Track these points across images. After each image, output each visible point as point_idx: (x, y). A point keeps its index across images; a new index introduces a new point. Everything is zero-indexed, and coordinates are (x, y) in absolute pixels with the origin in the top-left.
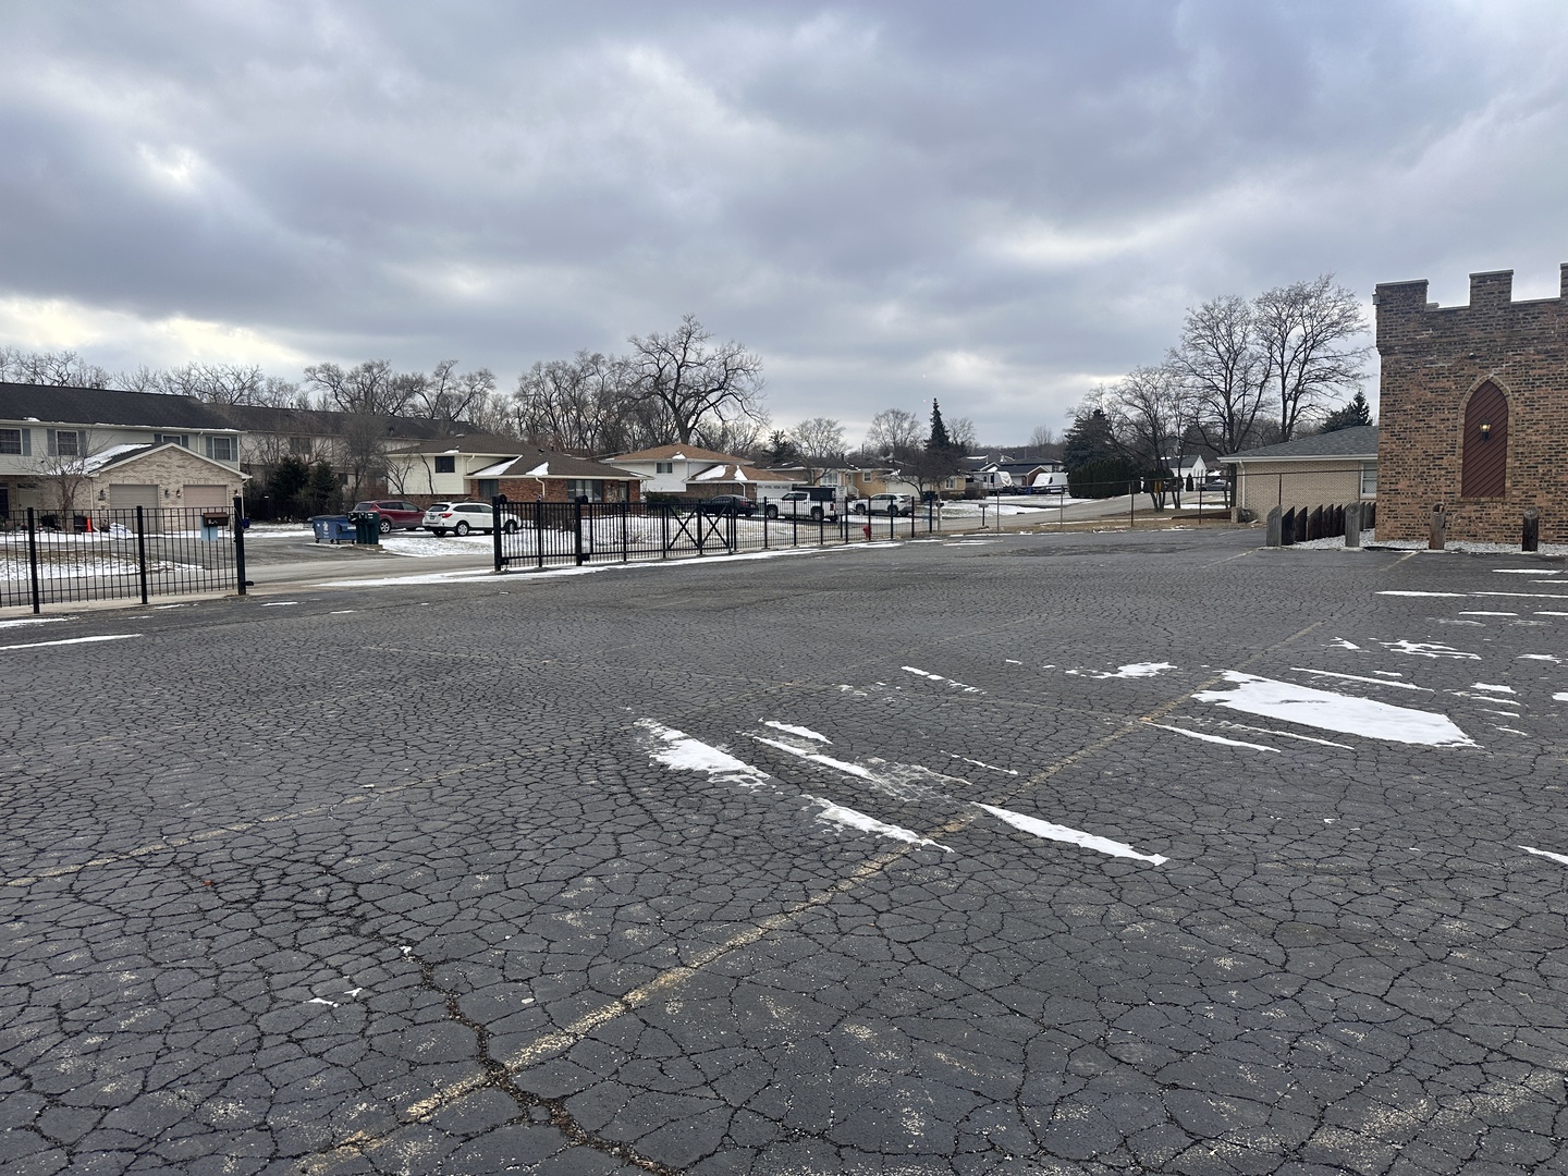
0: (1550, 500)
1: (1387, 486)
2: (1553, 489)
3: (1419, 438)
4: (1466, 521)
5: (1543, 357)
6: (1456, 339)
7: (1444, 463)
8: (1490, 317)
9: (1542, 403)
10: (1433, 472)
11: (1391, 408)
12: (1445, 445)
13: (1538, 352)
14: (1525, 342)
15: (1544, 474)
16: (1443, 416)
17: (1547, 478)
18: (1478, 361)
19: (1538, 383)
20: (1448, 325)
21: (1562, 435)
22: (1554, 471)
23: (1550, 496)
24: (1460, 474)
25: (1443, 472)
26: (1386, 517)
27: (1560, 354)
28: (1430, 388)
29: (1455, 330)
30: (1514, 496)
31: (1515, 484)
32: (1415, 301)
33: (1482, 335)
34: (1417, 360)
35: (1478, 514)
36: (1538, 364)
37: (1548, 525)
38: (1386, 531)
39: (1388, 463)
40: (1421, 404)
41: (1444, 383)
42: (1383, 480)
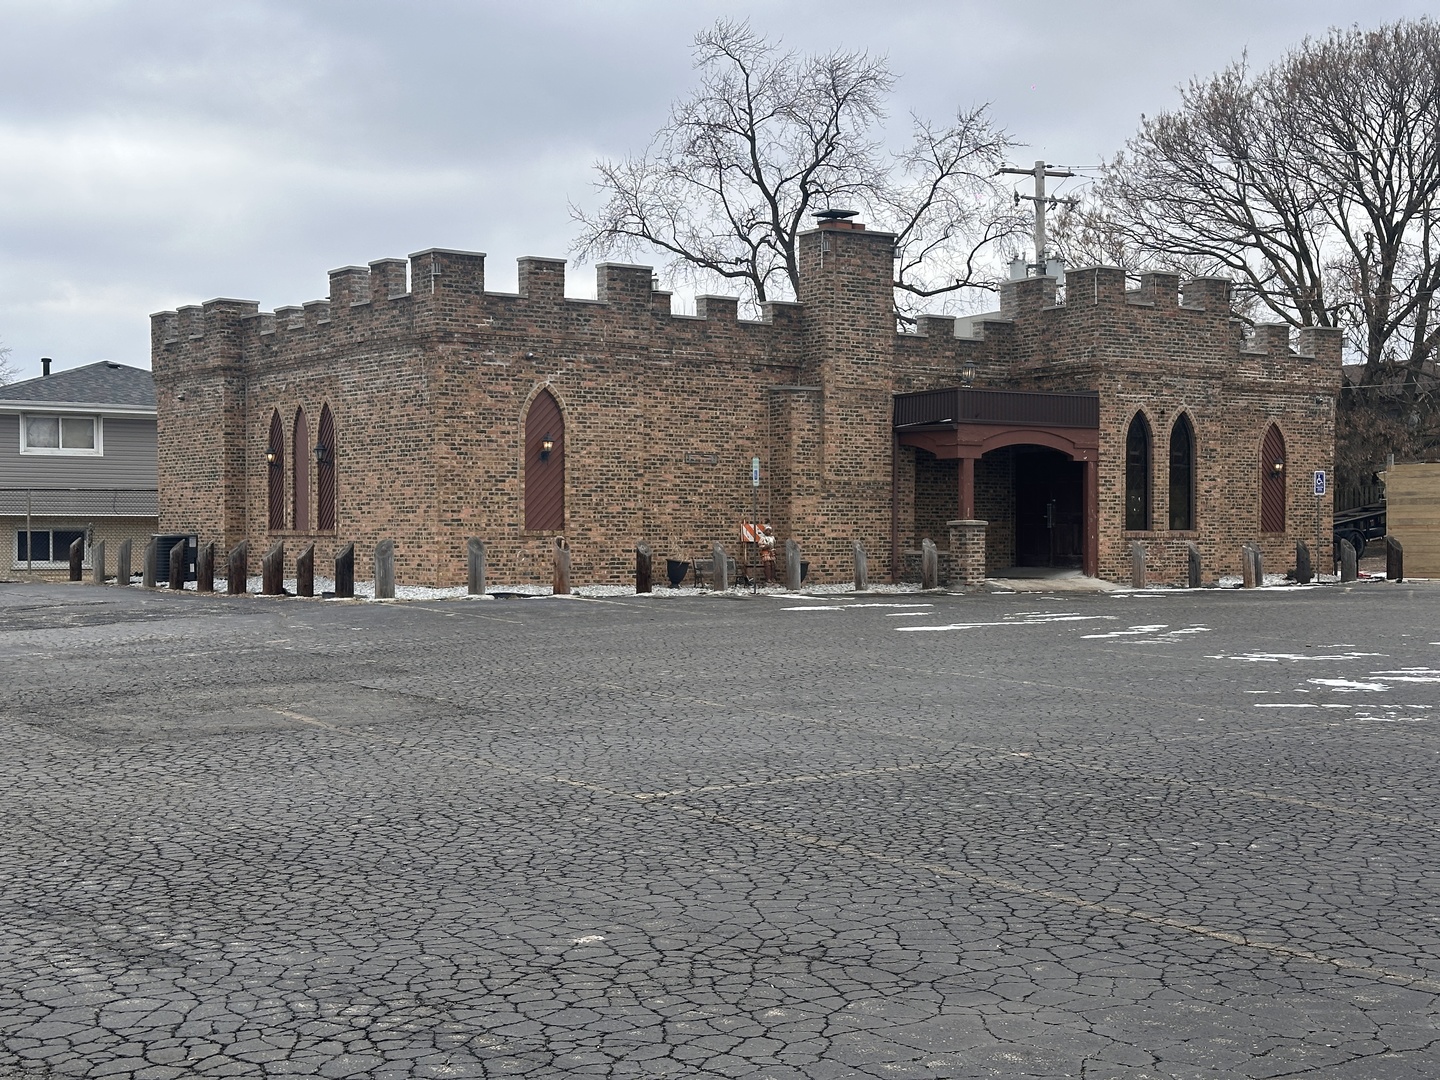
0: (603, 534)
1: (449, 515)
2: (605, 522)
3: (480, 454)
4: (530, 560)
5: (591, 366)
6: (516, 333)
7: (506, 486)
8: (547, 313)
9: (593, 421)
10: (496, 499)
11: (449, 414)
12: (506, 465)
13: (588, 361)
14: (578, 347)
15: (597, 504)
16: (503, 428)
17: (600, 508)
18: (534, 363)
19: (589, 396)
20: (508, 315)
21: (611, 460)
22: (605, 500)
23: (603, 530)
24: (523, 501)
25: (505, 499)
26: (449, 555)
27: (606, 365)
28: (490, 392)
29: (515, 322)
30: (572, 530)
31: (574, 514)
32: (474, 279)
33: (539, 332)
34: (475, 354)
35: (540, 551)
36: (588, 375)
37: (603, 564)
38: (450, 575)
39: (449, 485)
40: (481, 411)
41: (503, 387)
42: (445, 507)
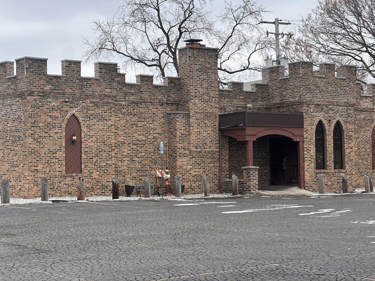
0: (98, 175)
1: (33, 168)
2: (99, 170)
3: (46, 142)
4: (67, 186)
5: (92, 105)
6: (61, 91)
7: (57, 155)
8: (74, 83)
9: (93, 127)
10: (53, 161)
11: (33, 125)
12: (57, 146)
13: (91, 103)
14: (87, 97)
15: (95, 162)
16: (56, 131)
17: (97, 164)
18: (68, 104)
19: (91, 117)
20: (57, 84)
21: (101, 143)
22: (99, 160)
23: (98, 173)
24: (64, 161)
25: (57, 160)
26: (33, 185)
27: (98, 104)
28: (50, 116)
29: (60, 87)
30: (85, 173)
31: (86, 166)
32: (43, 69)
33: (71, 91)
34: (43, 100)
35: (72, 182)
36: (91, 108)
37: (98, 187)
38: (33, 193)
39: (33, 155)
40: (46, 124)
41: (55, 114)
42: (31, 164)
